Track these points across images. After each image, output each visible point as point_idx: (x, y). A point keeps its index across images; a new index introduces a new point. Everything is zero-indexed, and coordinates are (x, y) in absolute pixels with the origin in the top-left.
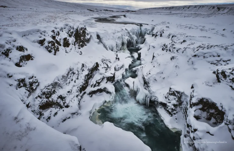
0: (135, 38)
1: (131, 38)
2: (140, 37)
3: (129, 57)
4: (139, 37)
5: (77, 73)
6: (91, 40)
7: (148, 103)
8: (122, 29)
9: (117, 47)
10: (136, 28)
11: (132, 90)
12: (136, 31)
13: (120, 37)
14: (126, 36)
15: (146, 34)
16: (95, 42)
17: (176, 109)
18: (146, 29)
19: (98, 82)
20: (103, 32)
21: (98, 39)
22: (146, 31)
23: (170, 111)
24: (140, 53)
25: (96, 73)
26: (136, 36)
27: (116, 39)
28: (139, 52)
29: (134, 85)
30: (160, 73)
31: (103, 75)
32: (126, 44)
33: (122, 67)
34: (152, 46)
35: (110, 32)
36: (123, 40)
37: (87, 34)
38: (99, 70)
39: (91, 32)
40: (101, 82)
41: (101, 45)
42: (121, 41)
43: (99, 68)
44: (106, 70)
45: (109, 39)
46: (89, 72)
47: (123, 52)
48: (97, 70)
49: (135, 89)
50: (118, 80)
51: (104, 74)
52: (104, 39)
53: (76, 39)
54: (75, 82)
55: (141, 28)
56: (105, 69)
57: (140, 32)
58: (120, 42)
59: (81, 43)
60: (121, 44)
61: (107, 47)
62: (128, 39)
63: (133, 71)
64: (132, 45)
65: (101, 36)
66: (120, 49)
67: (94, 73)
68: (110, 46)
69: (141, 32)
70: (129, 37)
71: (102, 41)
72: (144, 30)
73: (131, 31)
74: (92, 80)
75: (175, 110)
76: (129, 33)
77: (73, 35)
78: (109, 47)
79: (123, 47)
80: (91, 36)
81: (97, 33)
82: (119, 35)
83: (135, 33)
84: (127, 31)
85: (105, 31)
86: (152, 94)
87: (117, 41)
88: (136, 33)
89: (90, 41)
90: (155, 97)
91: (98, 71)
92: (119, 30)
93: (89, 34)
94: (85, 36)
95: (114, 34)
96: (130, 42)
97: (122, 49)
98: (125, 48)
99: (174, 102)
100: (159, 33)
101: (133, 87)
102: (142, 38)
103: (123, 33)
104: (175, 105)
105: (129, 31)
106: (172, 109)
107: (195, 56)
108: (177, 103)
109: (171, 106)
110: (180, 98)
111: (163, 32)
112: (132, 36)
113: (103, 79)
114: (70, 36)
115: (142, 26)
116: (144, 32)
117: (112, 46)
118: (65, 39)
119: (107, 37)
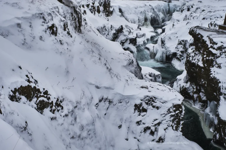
0: (161, 15)
1: (156, 15)
2: (168, 15)
3: (152, 32)
4: (166, 14)
7: (165, 59)
8: (146, 5)
9: (139, 22)
12: (162, 7)
13: (143, 12)
14: (149, 12)
15: (176, 11)
18: (175, 5)
19: (122, 41)
20: (125, 6)
21: (120, 12)
22: (176, 8)
23: (179, 57)
24: (165, 29)
25: (121, 35)
26: (163, 13)
27: (138, 14)
28: (163, 28)
31: (126, 37)
32: (149, 20)
34: (177, 20)
35: (132, 6)
36: (145, 16)
38: (123, 32)
39: (114, 6)
40: (125, 42)
41: (123, 18)
42: (144, 17)
43: (123, 31)
44: (129, 33)
45: (131, 13)
47: (146, 27)
48: (121, 32)
49: (155, 52)
50: (139, 44)
51: (128, 36)
52: (125, 12)
55: (169, 5)
56: (128, 32)
57: (168, 10)
58: (142, 17)
60: (144, 19)
61: (129, 20)
62: (152, 15)
64: (157, 22)
65: (123, 10)
66: (142, 24)
67: (119, 34)
69: (169, 9)
70: (153, 13)
71: (124, 15)
72: (173, 7)
73: (156, 8)
74: (117, 40)
76: (153, 9)
77: (102, 5)
78: (131, 21)
79: (145, 23)
80: (113, 9)
81: (119, 6)
82: (142, 10)
83: (162, 10)
84: (151, 7)
85: (127, 6)
86: (167, 50)
87: (139, 15)
88: (163, 10)
89: (113, 14)
90: (169, 52)
91: (122, 33)
92: (142, 5)
93: (112, 7)
95: (136, 9)
96: (155, 19)
97: (145, 24)
98: (149, 24)
99: (181, 49)
100: (185, 7)
101: (153, 50)
102: (169, 15)
103: (146, 8)
104: (182, 52)
105: (154, 8)
106: (180, 55)
107: (204, 19)
108: (184, 50)
109: (179, 53)
110: (185, 45)
111: (192, 7)
112: (158, 13)
113: (127, 40)
114: (100, 5)
115: (171, 2)
116: (172, 9)
117: (134, 20)
118: (98, 7)
119: (128, 11)
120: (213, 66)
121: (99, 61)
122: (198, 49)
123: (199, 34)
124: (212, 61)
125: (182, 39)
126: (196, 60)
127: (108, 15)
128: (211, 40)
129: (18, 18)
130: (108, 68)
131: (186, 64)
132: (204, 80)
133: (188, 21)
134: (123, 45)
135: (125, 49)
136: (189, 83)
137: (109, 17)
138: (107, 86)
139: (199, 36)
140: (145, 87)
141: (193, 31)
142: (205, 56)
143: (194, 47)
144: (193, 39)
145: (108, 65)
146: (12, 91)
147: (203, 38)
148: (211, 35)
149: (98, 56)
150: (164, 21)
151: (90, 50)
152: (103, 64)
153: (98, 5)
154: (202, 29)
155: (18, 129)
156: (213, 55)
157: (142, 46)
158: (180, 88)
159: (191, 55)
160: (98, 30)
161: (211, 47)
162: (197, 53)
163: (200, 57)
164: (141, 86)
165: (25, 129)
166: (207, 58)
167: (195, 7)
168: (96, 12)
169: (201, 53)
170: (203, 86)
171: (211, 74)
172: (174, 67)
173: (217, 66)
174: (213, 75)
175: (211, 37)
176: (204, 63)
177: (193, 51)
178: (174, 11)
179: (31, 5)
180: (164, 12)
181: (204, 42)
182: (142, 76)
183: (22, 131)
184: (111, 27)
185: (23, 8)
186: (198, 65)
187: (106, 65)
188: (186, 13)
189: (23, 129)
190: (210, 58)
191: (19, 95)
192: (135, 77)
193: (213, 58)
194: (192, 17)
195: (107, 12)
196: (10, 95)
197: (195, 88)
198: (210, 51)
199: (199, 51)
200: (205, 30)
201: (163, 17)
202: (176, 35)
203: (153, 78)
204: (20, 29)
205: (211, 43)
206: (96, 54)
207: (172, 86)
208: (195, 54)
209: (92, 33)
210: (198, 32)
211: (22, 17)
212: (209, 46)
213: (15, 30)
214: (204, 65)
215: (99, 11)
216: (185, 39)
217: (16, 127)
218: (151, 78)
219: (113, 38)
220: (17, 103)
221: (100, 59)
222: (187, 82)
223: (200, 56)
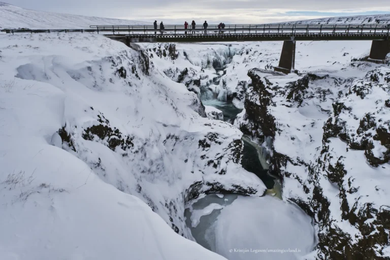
0: (223, 59)
1: (218, 58)
3: (214, 74)
4: (227, 57)
6: (179, 56)
8: (208, 49)
9: (202, 65)
10: (224, 48)
12: (223, 51)
13: (206, 56)
14: (212, 55)
15: (236, 54)
16: (183, 58)
18: (235, 49)
19: (187, 83)
20: (189, 50)
21: (185, 55)
22: (236, 52)
25: (186, 77)
27: (201, 57)
28: (225, 70)
31: (191, 78)
32: (212, 63)
33: (207, 77)
35: (195, 50)
36: (208, 59)
38: (188, 74)
39: (179, 49)
40: (189, 84)
42: (206, 60)
44: (193, 75)
45: (194, 57)
46: (181, 74)
47: (209, 69)
48: (186, 74)
49: (217, 92)
50: (203, 86)
52: (190, 56)
55: (229, 49)
57: (228, 53)
60: (207, 62)
61: (193, 63)
62: (214, 58)
64: (219, 65)
65: (187, 53)
66: (205, 67)
67: (184, 77)
69: (230, 52)
70: (215, 56)
71: (189, 58)
72: (233, 50)
73: (218, 51)
76: (215, 53)
78: (195, 63)
79: (208, 65)
80: (179, 53)
81: (184, 50)
82: (205, 53)
83: (223, 53)
84: (213, 51)
87: (202, 59)
92: (205, 49)
93: (177, 51)
95: (199, 52)
96: (217, 62)
97: (208, 67)
98: (211, 66)
99: (241, 90)
100: (245, 51)
102: (230, 58)
103: (209, 52)
104: (241, 92)
105: (216, 51)
106: (240, 95)
107: (261, 61)
108: (243, 90)
109: (239, 93)
110: (244, 86)
111: (251, 50)
112: (219, 56)
113: (191, 81)
114: (166, 49)
115: (232, 46)
116: (233, 52)
117: (197, 62)
118: (164, 50)
119: (192, 54)
120: (269, 105)
121: (166, 101)
122: (255, 89)
123: (257, 75)
124: (268, 100)
125: (242, 80)
126: (254, 100)
127: (173, 59)
128: (267, 81)
129: (89, 62)
130: (174, 108)
131: (245, 103)
132: (261, 118)
133: (247, 63)
134: (187, 86)
135: (189, 90)
136: (248, 120)
137: (174, 60)
138: (174, 124)
139: (257, 77)
140: (208, 125)
141: (251, 72)
142: (262, 96)
143: (253, 87)
144: (251, 80)
145: (174, 105)
146: (85, 130)
147: (260, 79)
148: (267, 76)
149: (165, 97)
150: (225, 63)
151: (157, 91)
152: (169, 104)
153: (164, 49)
154: (259, 70)
155: (92, 165)
156: (270, 94)
157: (205, 87)
158: (240, 125)
159: (250, 95)
160: (165, 72)
161: (268, 87)
162: (255, 92)
163: (258, 97)
164: (205, 123)
165: (99, 165)
166: (264, 97)
167: (253, 51)
168: (162, 55)
169: (258, 92)
170: (260, 122)
171: (268, 112)
172: (234, 107)
173: (272, 104)
174: (269, 112)
175: (267, 78)
176: (261, 102)
177: (252, 91)
178: (234, 54)
179: (101, 49)
180: (225, 56)
181: (261, 83)
182: (206, 115)
183: (96, 167)
184: (177, 70)
185: (92, 52)
186: (255, 103)
187: (172, 104)
188: (245, 55)
189: (97, 165)
190: (266, 97)
191: (91, 134)
192: (199, 115)
193: (269, 97)
194: (250, 60)
195: (172, 55)
196: (83, 134)
197: (253, 124)
198: (266, 91)
199: (257, 91)
200: (262, 71)
202: (236, 77)
203: (216, 117)
204: (91, 72)
205: (267, 83)
206: (163, 95)
207: (233, 124)
208: (253, 93)
209: (159, 75)
210: (255, 74)
211: (92, 61)
212: (266, 87)
213: (86, 73)
214: (261, 104)
215: (165, 55)
216: (244, 80)
217: (91, 163)
218: (214, 116)
219: (179, 80)
220: (90, 141)
221: (166, 99)
222: (246, 120)
223: (258, 95)
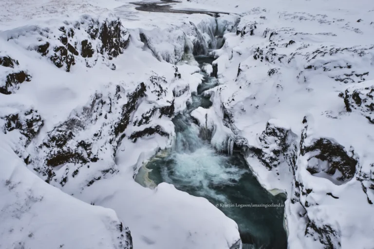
0: (207, 38)
1: (200, 39)
2: (216, 37)
3: (197, 72)
4: (213, 36)
5: (108, 102)
7: (232, 149)
8: (185, 23)
9: (176, 55)
10: (209, 21)
11: (205, 129)
12: (208, 25)
13: (181, 37)
14: (191, 34)
15: (227, 30)
16: (138, 47)
17: (278, 158)
18: (225, 22)
19: (145, 116)
20: (151, 28)
21: (142, 40)
22: (226, 26)
23: (268, 161)
24: (217, 65)
25: (142, 101)
26: (209, 35)
27: (173, 41)
28: (214, 62)
29: (207, 121)
30: (251, 99)
31: (153, 104)
32: (191, 49)
33: (187, 89)
34: (237, 52)
35: (163, 28)
36: (185, 42)
37: (123, 33)
38: (146, 95)
39: (130, 29)
40: (150, 116)
41: (148, 53)
42: (183, 45)
43: (146, 93)
44: (159, 95)
45: (161, 41)
46: (130, 99)
47: (187, 63)
48: (142, 96)
49: (210, 127)
50: (180, 111)
51: (156, 103)
52: (152, 40)
53: (103, 42)
54: (106, 117)
55: (216, 21)
56: (157, 93)
57: (215, 28)
59: (113, 50)
60: (183, 49)
61: (159, 54)
62: (194, 40)
63: (205, 95)
64: (202, 50)
65: (148, 36)
66: (181, 58)
67: (138, 101)
68: (164, 53)
69: (217, 27)
70: (196, 36)
71: (150, 45)
72: (223, 24)
73: (200, 27)
74: (134, 113)
75: (277, 160)
76: (196, 30)
77: (99, 34)
78: (162, 55)
79: (186, 55)
80: (130, 36)
81: (140, 29)
82: (180, 33)
83: (207, 29)
84: (192, 26)
85: (153, 28)
86: (238, 135)
87: (175, 43)
88: (209, 29)
89: (128, 45)
90: (243, 140)
91: (144, 97)
92: (179, 24)
93: (127, 33)
94: (119, 36)
95: (170, 32)
96: (199, 45)
97: (186, 58)
98: (191, 57)
99: (275, 146)
100: (248, 29)
101: (205, 124)
102: (218, 37)
103: (185, 29)
104: (276, 152)
105: (197, 27)
106: (271, 158)
107: (310, 67)
108: (280, 149)
109: (269, 153)
110: (284, 139)
111: (255, 27)
112: (202, 35)
113: (154, 110)
114: (93, 37)
115: (219, 16)
116: (221, 27)
118: (84, 43)
119: (157, 37)
134: (147, 123)
153: (85, 37)
178: (224, 30)
180: (211, 33)
184: (119, 91)
194: (276, 57)
195: (112, 47)
201: (209, 40)
215: (88, 53)
219: (124, 115)
